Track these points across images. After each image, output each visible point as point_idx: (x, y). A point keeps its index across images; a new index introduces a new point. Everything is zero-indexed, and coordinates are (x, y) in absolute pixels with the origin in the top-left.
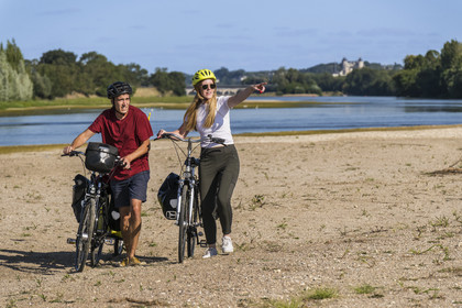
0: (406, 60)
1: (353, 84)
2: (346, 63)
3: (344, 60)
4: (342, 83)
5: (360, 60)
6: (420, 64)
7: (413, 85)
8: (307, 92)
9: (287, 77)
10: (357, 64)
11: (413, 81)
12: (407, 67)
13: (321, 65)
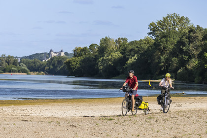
0: (75, 51)
1: (52, 67)
2: (52, 53)
3: (51, 51)
4: (45, 67)
5: (62, 51)
6: (85, 54)
7: (79, 68)
8: (19, 72)
9: (6, 61)
10: (60, 54)
11: (78, 65)
12: (75, 56)
13: (37, 54)
